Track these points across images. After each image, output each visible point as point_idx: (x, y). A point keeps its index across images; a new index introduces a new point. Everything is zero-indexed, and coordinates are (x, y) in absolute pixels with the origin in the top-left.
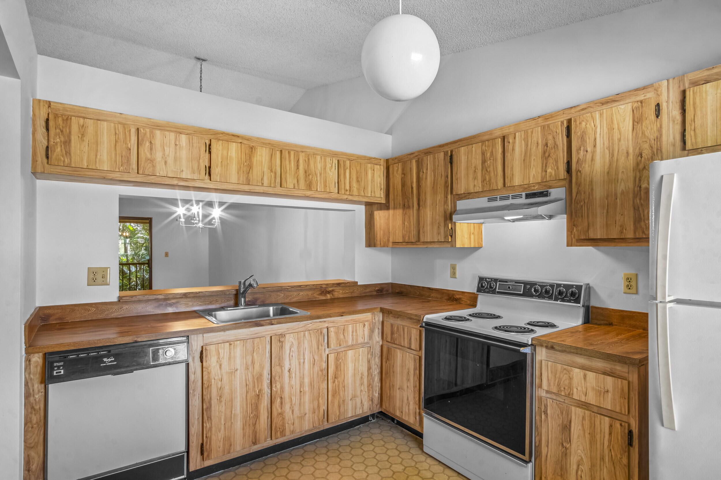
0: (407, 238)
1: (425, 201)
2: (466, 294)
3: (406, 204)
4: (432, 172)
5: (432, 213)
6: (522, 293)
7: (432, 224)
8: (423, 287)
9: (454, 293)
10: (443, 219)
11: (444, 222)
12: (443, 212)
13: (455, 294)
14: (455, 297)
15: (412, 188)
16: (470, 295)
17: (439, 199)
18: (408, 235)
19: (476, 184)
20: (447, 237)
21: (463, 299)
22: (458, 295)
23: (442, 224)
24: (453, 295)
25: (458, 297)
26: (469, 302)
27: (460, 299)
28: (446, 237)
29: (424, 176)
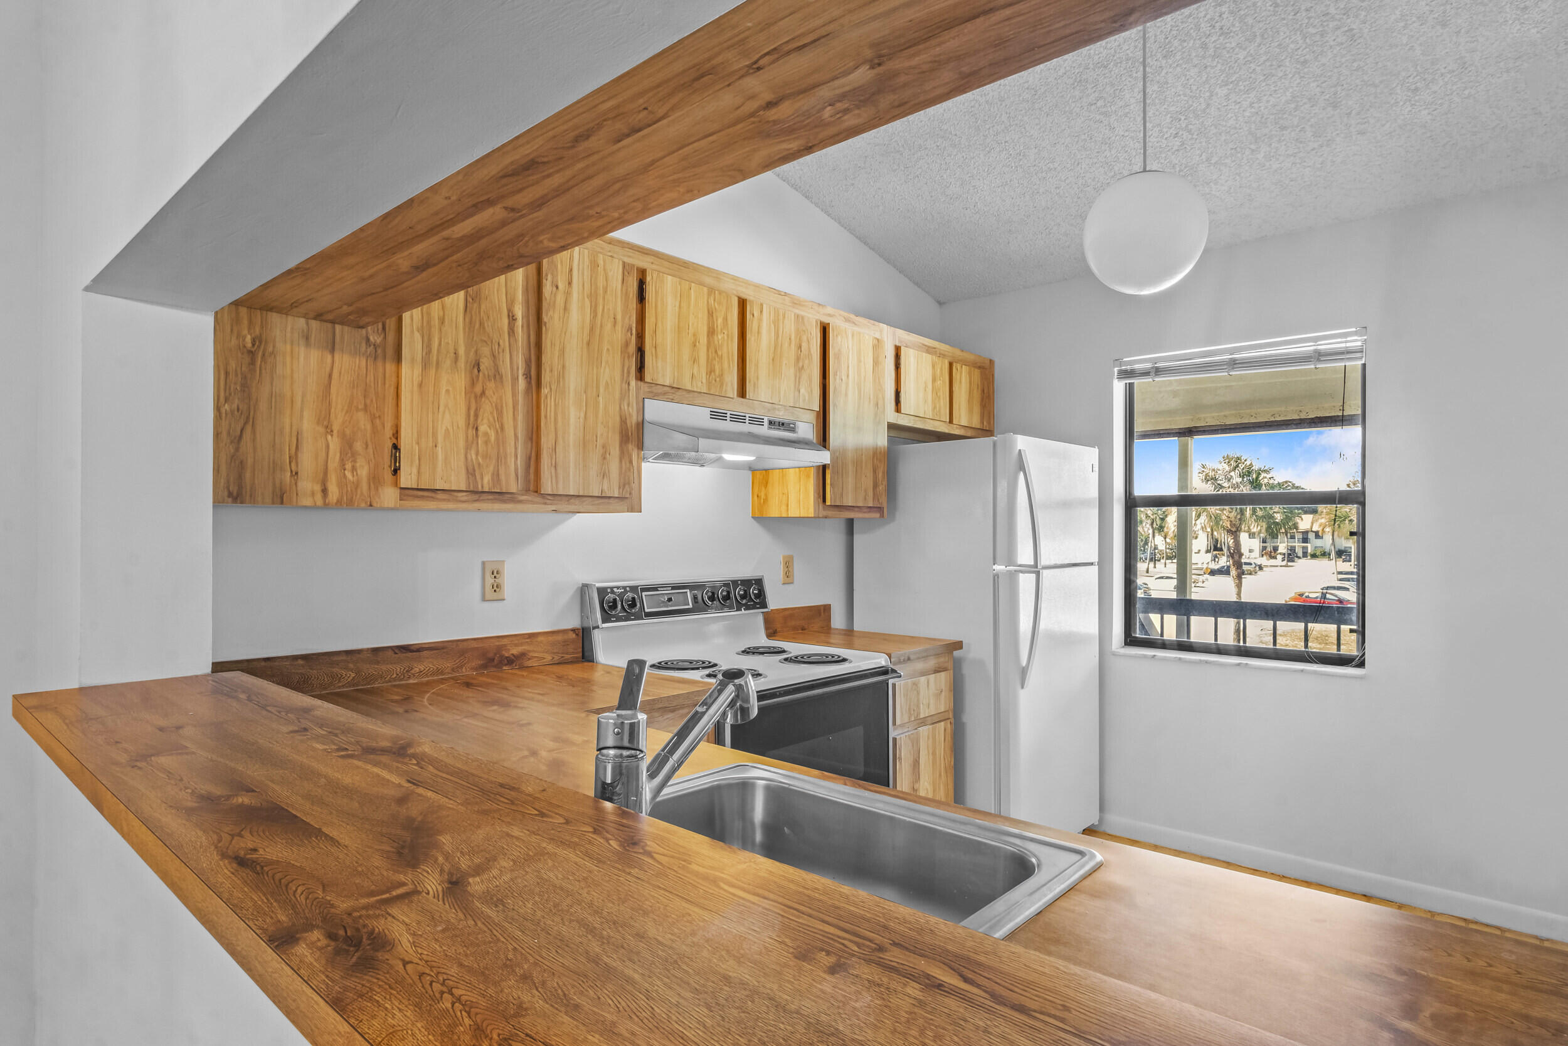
0: (487, 479)
1: (562, 376)
2: (540, 639)
3: (486, 363)
4: (586, 299)
5: (582, 415)
6: (691, 606)
7: (584, 444)
8: (376, 651)
9: (505, 641)
10: (617, 438)
11: (621, 446)
12: (618, 419)
13: (505, 645)
14: (507, 655)
15: (512, 318)
16: (550, 638)
17: (607, 383)
18: (491, 468)
19: (695, 372)
20: (627, 486)
21: (532, 654)
22: (516, 645)
23: (615, 451)
24: (500, 648)
25: (515, 651)
26: (548, 657)
27: (523, 655)
28: (624, 485)
29: (560, 299)
